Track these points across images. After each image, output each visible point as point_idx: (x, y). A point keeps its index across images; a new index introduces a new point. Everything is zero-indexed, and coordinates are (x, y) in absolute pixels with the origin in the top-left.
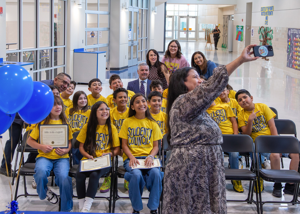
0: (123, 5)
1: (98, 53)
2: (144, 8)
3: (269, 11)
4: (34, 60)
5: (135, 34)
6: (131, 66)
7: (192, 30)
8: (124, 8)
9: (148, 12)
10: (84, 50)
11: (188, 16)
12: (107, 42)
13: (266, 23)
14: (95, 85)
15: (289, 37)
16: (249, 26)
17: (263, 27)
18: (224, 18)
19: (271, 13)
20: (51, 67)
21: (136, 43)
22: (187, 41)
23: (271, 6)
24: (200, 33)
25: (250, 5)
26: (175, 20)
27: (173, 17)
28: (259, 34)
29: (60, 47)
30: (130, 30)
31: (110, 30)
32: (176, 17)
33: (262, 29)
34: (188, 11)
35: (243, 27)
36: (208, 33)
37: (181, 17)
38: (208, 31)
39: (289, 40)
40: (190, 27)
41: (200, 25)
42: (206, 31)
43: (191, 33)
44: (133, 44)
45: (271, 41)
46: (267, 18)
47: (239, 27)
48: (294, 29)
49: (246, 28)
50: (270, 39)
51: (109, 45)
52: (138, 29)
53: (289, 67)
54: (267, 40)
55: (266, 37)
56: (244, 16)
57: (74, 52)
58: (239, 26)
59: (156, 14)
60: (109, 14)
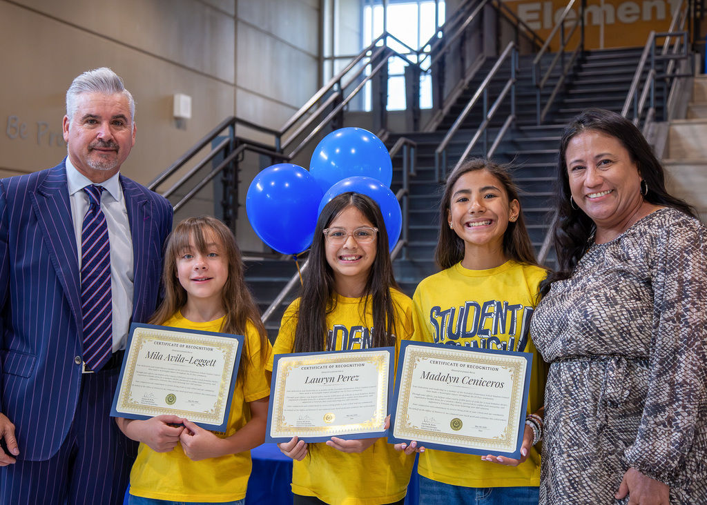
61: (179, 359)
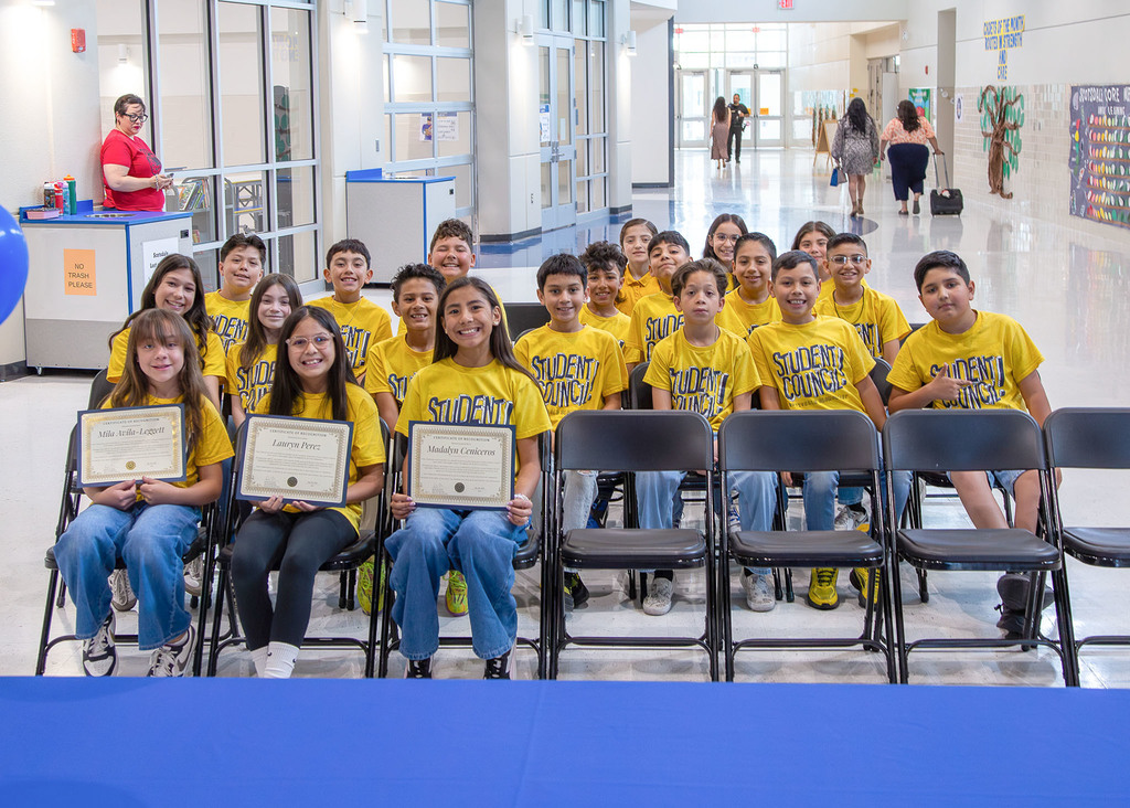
0: (516, 23)
1: (424, 183)
2: (594, 35)
3: (1010, 33)
4: (208, 209)
5: (563, 122)
6: (552, 230)
7: (770, 114)
8: (521, 34)
9: (606, 49)
10: (383, 174)
11: (756, 67)
12: (467, 150)
13: (1002, 73)
14: (341, 262)
15: (1074, 115)
16: (947, 89)
17: (993, 88)
18: (870, 68)
19: (1014, 40)
20: (269, 230)
21: (566, 152)
22: (756, 151)
23: (1016, 16)
24: (797, 123)
25: (948, 18)
26: (713, 84)
27: (706, 74)
28: (980, 111)
29: (299, 165)
30: (547, 110)
31: (475, 111)
32: (717, 73)
33: (990, 96)
34: (756, 52)
35: (928, 91)
36: (821, 119)
37: (734, 72)
38: (821, 114)
39: (1074, 124)
40: (763, 105)
41: (796, 97)
42: (815, 115)
43: (769, 122)
44: (558, 156)
45: (1018, 134)
46: (1003, 58)
47: (917, 95)
48: (1090, 87)
49: (939, 95)
50: (1015, 127)
51: (474, 159)
52: (575, 105)
53: (1078, 215)
54: (1005, 130)
55: (1002, 120)
56: (931, 56)
57: (347, 181)
58: (915, 91)
59: (635, 54)
60: (473, 55)
61: (130, 433)
